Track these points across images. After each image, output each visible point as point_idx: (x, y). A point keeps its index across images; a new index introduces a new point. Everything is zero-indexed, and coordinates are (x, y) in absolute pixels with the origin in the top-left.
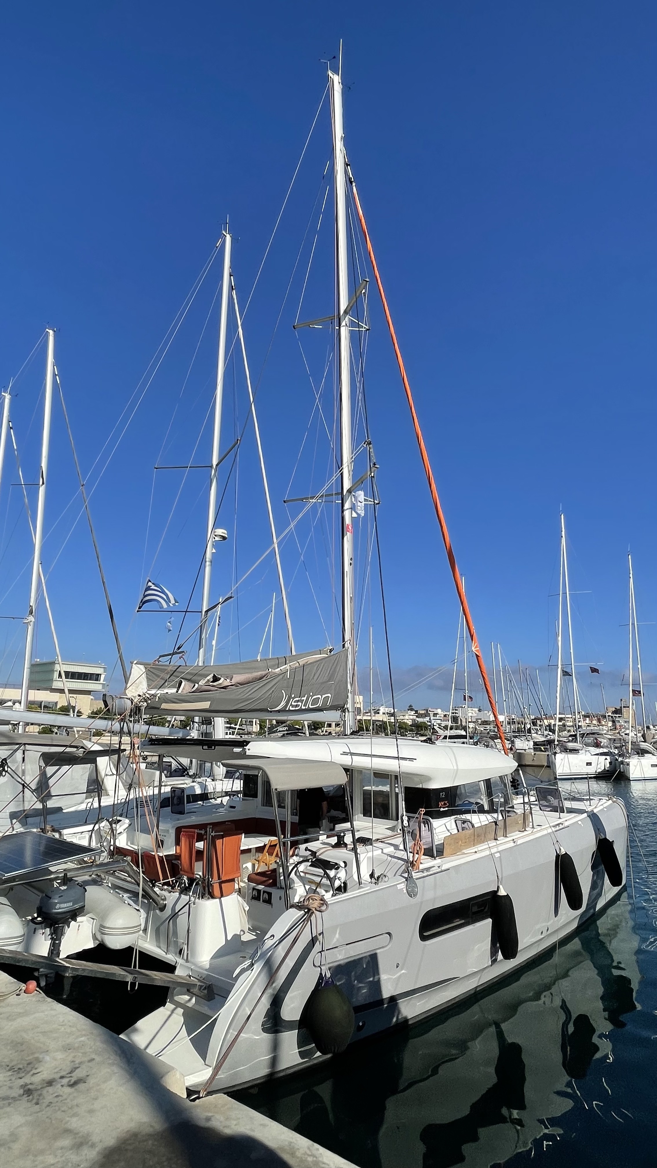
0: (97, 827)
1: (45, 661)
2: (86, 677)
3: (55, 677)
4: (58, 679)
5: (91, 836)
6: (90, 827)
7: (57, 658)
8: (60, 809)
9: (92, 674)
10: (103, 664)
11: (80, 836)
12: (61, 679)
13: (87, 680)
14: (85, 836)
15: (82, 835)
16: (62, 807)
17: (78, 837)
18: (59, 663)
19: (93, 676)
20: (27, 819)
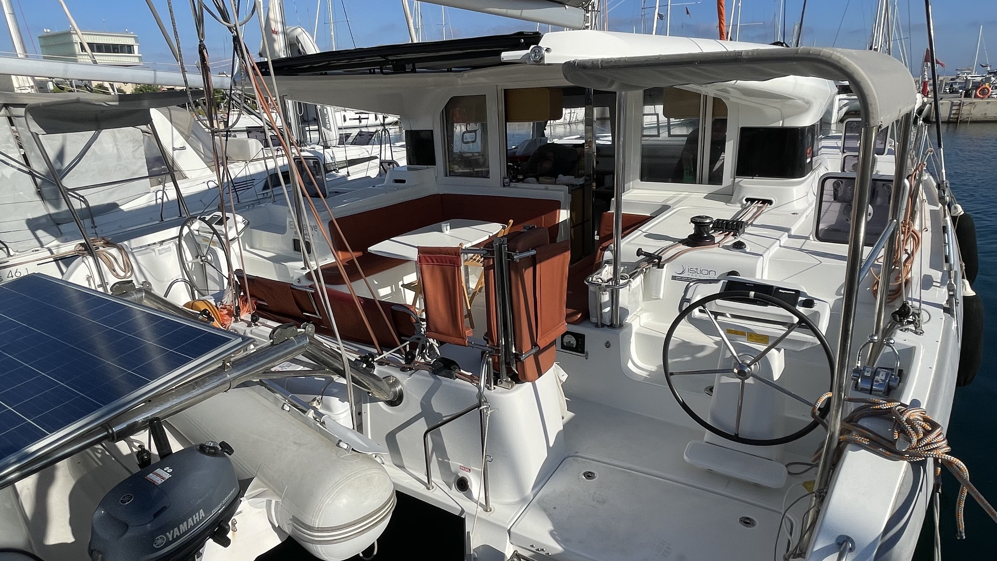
0: (186, 230)
1: (56, 31)
2: (116, 50)
3: (77, 51)
4: (82, 53)
5: (179, 247)
6: (174, 232)
7: (71, 26)
8: (114, 206)
9: (122, 46)
10: (132, 33)
11: (160, 248)
12: (86, 53)
13: (118, 53)
14: (169, 247)
15: (162, 247)
16: (117, 202)
17: (156, 250)
18: (77, 33)
19: (123, 48)
20: (60, 227)
